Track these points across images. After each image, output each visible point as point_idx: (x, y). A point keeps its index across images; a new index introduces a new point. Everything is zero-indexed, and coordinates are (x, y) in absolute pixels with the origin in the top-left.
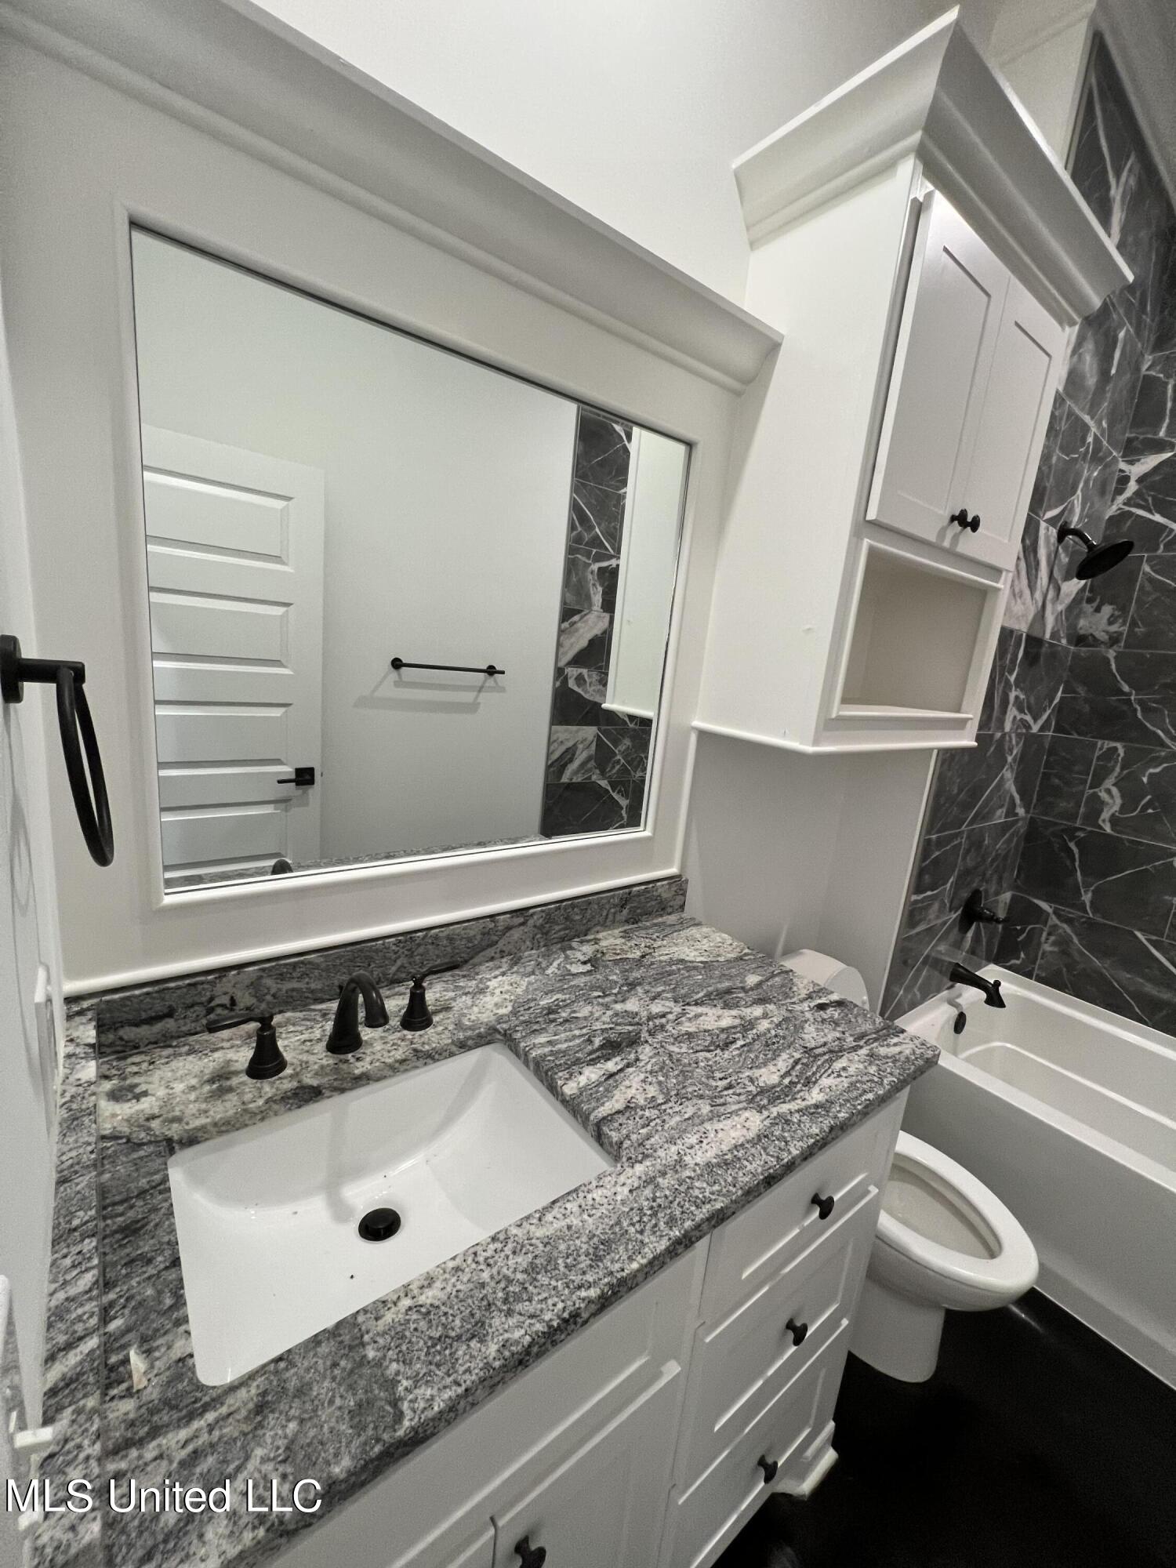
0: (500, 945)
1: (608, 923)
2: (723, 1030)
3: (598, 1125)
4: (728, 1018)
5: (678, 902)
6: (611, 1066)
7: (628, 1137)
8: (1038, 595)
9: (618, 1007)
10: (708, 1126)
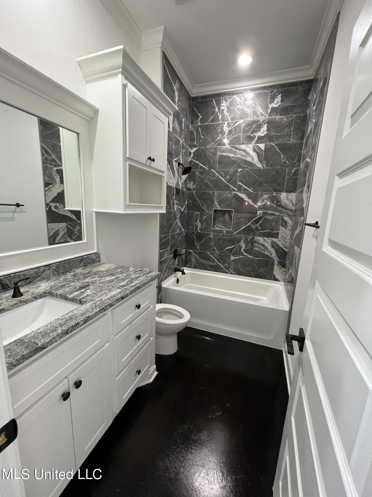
0: (42, 276)
1: (77, 267)
2: (111, 280)
3: (80, 300)
4: (112, 278)
5: (98, 259)
6: (82, 291)
7: (88, 299)
8: (176, 178)
9: (83, 281)
10: (108, 294)
